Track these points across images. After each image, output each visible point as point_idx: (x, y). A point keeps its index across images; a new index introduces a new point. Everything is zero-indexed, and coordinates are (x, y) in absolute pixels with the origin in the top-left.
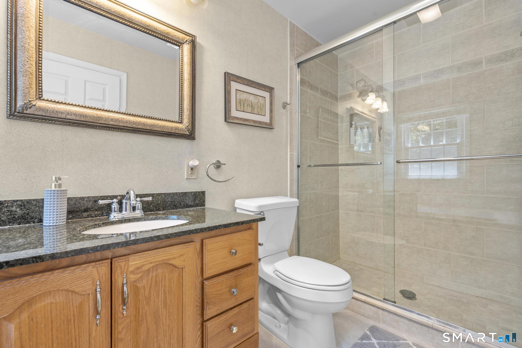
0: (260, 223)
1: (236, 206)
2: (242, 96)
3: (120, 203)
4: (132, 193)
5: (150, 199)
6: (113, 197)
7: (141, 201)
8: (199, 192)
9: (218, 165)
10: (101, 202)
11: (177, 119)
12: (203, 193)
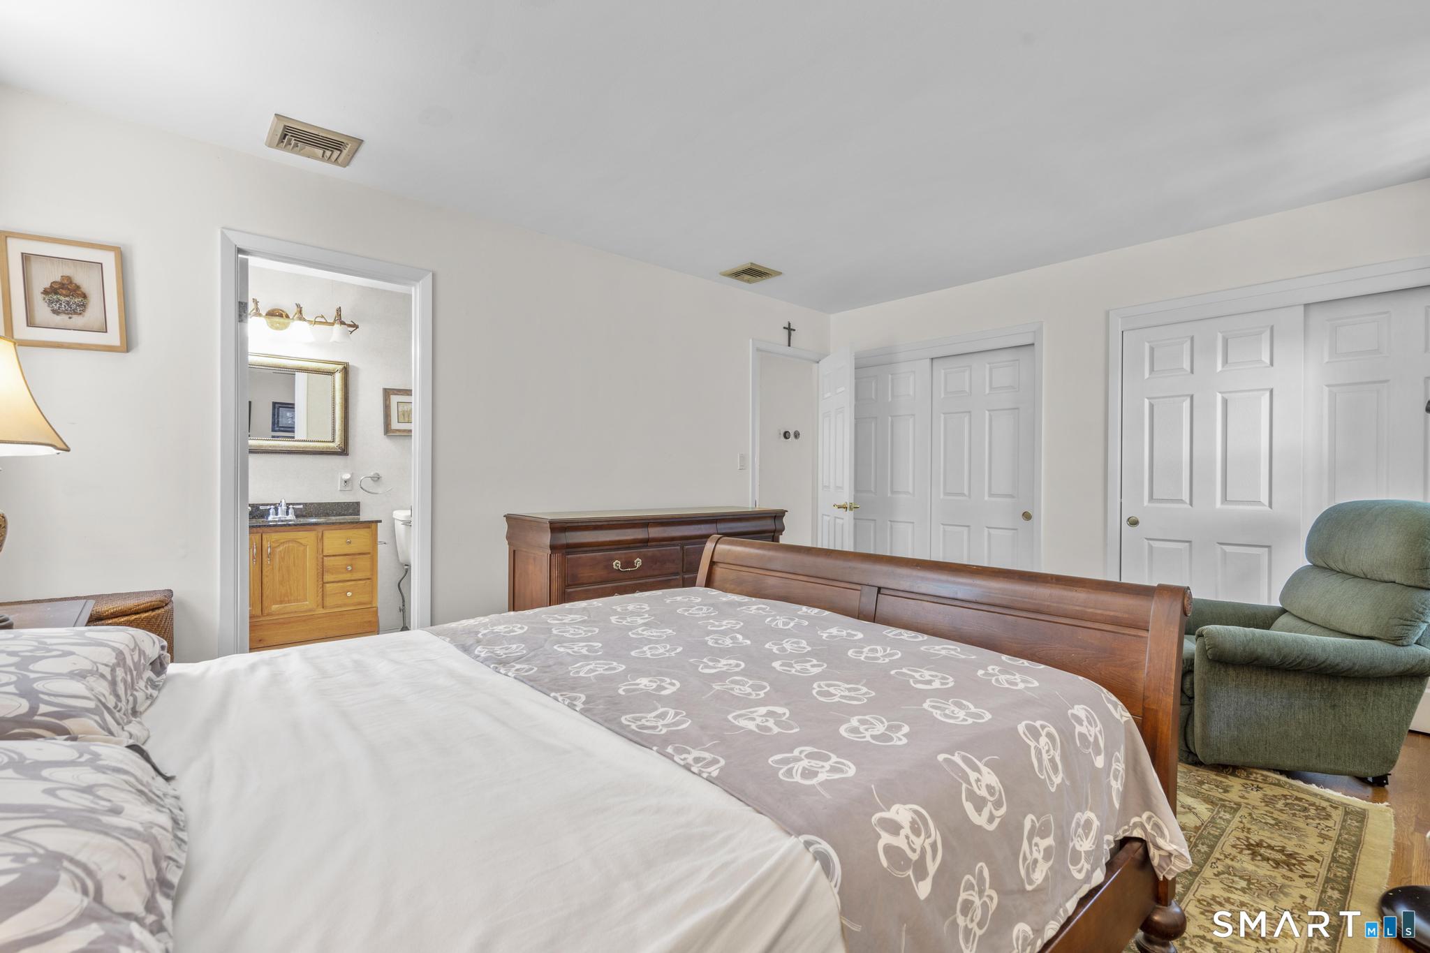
0: (379, 524)
1: (394, 516)
2: (405, 407)
3: (276, 509)
4: (283, 501)
5: (301, 506)
6: (271, 505)
7: (293, 508)
8: (353, 503)
9: (377, 478)
10: (261, 508)
11: (330, 439)
12: (358, 504)
